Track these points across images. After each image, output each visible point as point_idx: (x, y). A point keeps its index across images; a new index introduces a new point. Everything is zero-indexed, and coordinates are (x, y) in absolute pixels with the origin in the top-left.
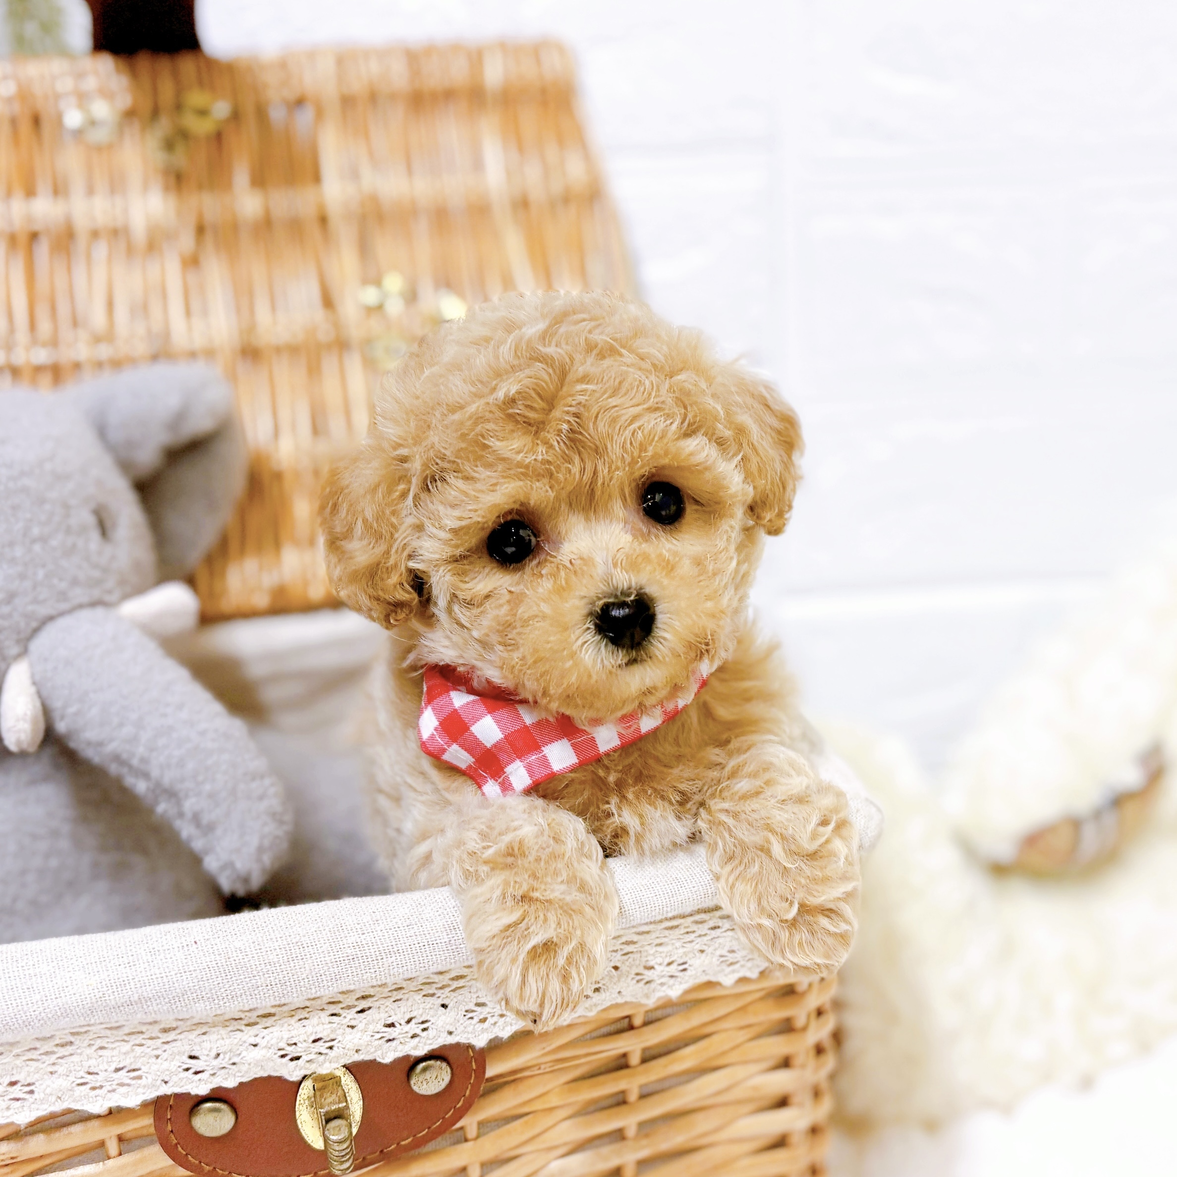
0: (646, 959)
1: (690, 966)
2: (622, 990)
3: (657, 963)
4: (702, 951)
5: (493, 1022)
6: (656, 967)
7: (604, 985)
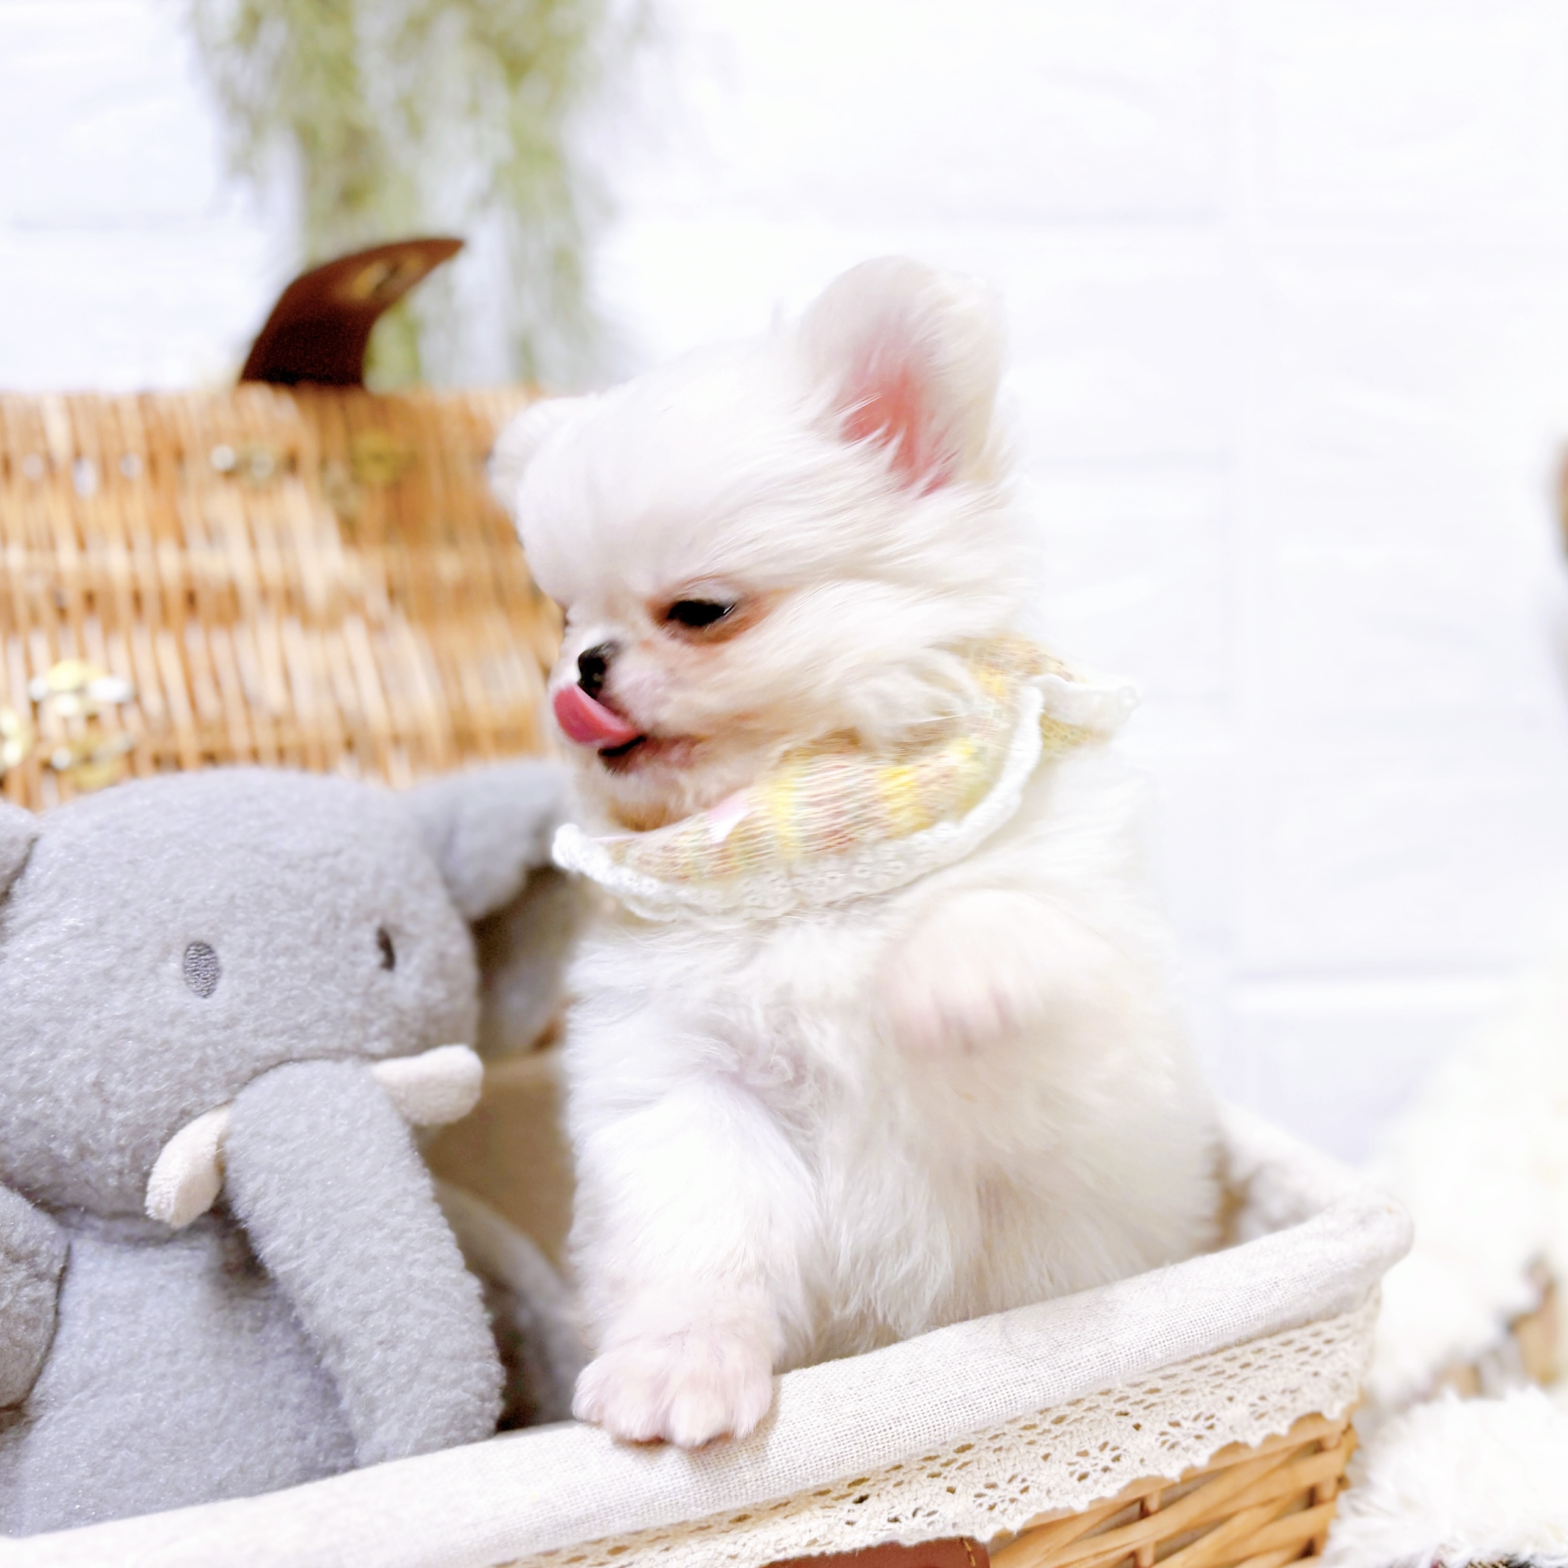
0: (1171, 1412)
1: (1218, 1420)
2: (1145, 1457)
3: (1183, 1418)
4: (1231, 1399)
5: (1002, 1509)
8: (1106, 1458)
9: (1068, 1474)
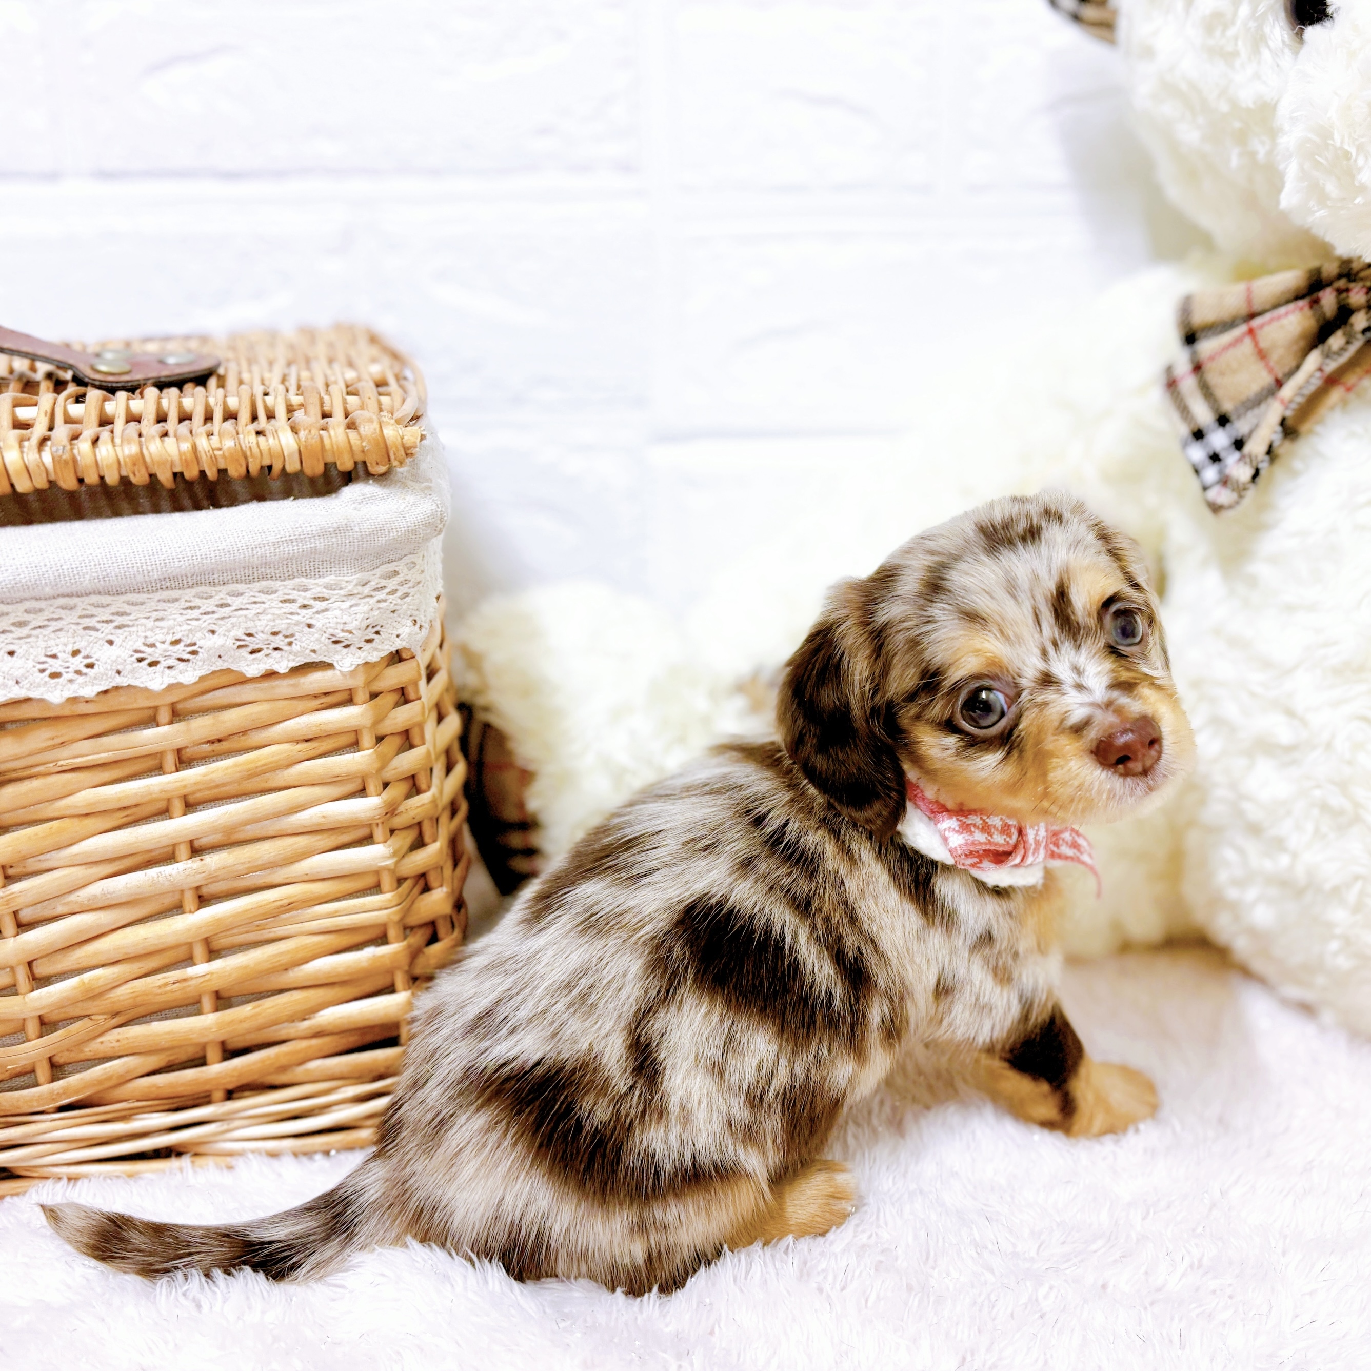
0: (144, 634)
1: (201, 648)
2: (120, 668)
3: (157, 640)
4: (213, 632)
6: (158, 644)
7: (97, 660)
8: (78, 663)
9: (36, 670)
